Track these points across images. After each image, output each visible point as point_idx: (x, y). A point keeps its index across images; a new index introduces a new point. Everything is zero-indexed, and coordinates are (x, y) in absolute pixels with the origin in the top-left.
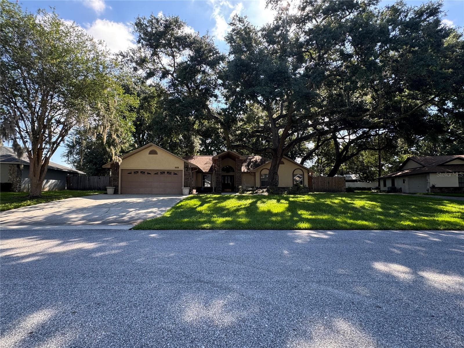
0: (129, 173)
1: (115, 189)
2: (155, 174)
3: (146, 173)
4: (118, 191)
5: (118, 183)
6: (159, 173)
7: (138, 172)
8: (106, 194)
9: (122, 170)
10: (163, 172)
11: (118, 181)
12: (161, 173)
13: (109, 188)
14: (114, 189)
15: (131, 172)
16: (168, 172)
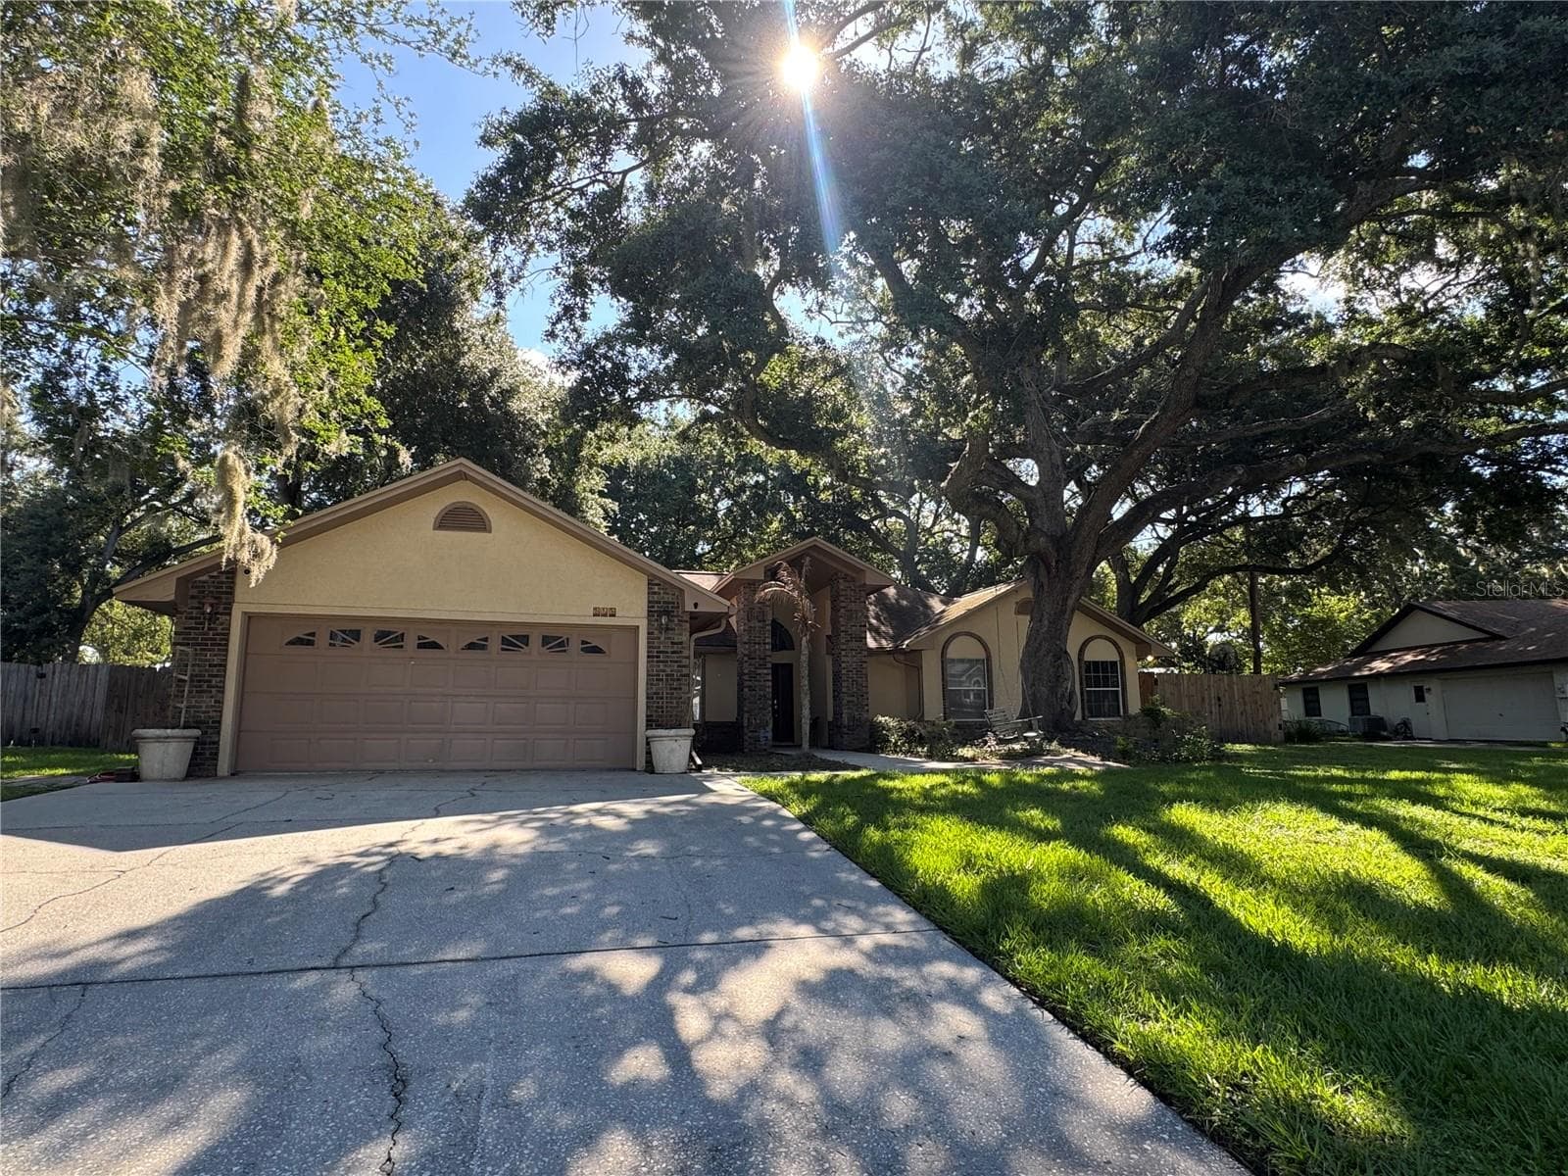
0: (299, 641)
1: (198, 743)
2: (471, 646)
3: (411, 642)
4: (215, 755)
5: (220, 702)
6: (495, 645)
7: (356, 635)
8: (134, 776)
9: (249, 618)
10: (515, 639)
11: (222, 690)
12: (504, 640)
13: (158, 739)
14: (190, 746)
15: (304, 634)
16: (546, 640)
